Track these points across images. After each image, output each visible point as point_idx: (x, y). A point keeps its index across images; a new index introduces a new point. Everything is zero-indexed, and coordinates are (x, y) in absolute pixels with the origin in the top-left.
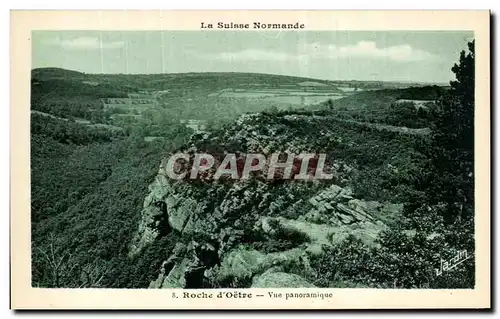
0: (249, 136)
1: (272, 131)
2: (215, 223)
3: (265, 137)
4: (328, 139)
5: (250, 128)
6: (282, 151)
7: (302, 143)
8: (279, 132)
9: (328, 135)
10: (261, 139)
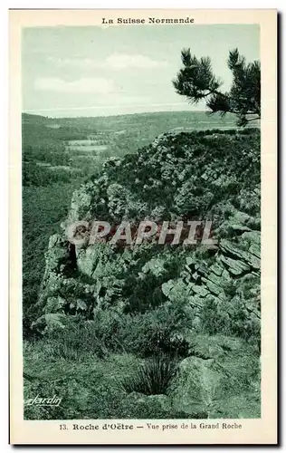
0: (164, 159)
1: (189, 153)
2: (125, 266)
3: (181, 160)
4: (250, 159)
5: (165, 150)
6: (199, 176)
7: (221, 166)
8: (197, 154)
9: (250, 155)
10: (176, 163)
